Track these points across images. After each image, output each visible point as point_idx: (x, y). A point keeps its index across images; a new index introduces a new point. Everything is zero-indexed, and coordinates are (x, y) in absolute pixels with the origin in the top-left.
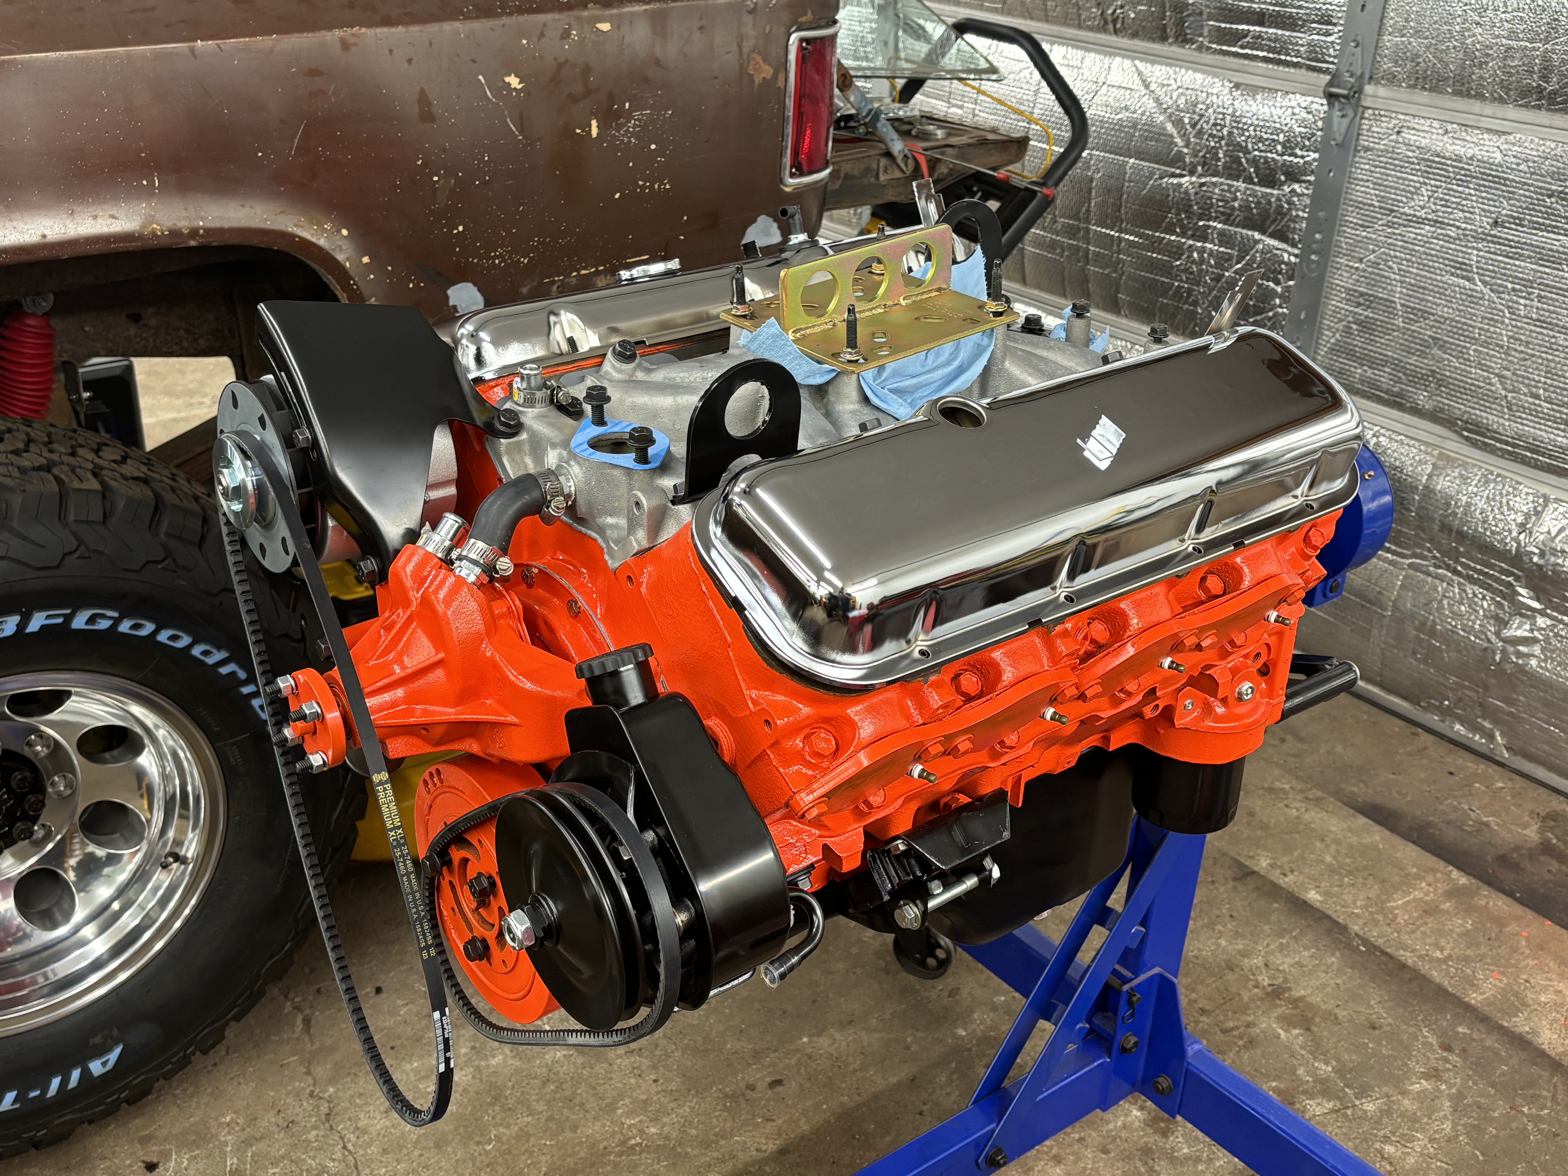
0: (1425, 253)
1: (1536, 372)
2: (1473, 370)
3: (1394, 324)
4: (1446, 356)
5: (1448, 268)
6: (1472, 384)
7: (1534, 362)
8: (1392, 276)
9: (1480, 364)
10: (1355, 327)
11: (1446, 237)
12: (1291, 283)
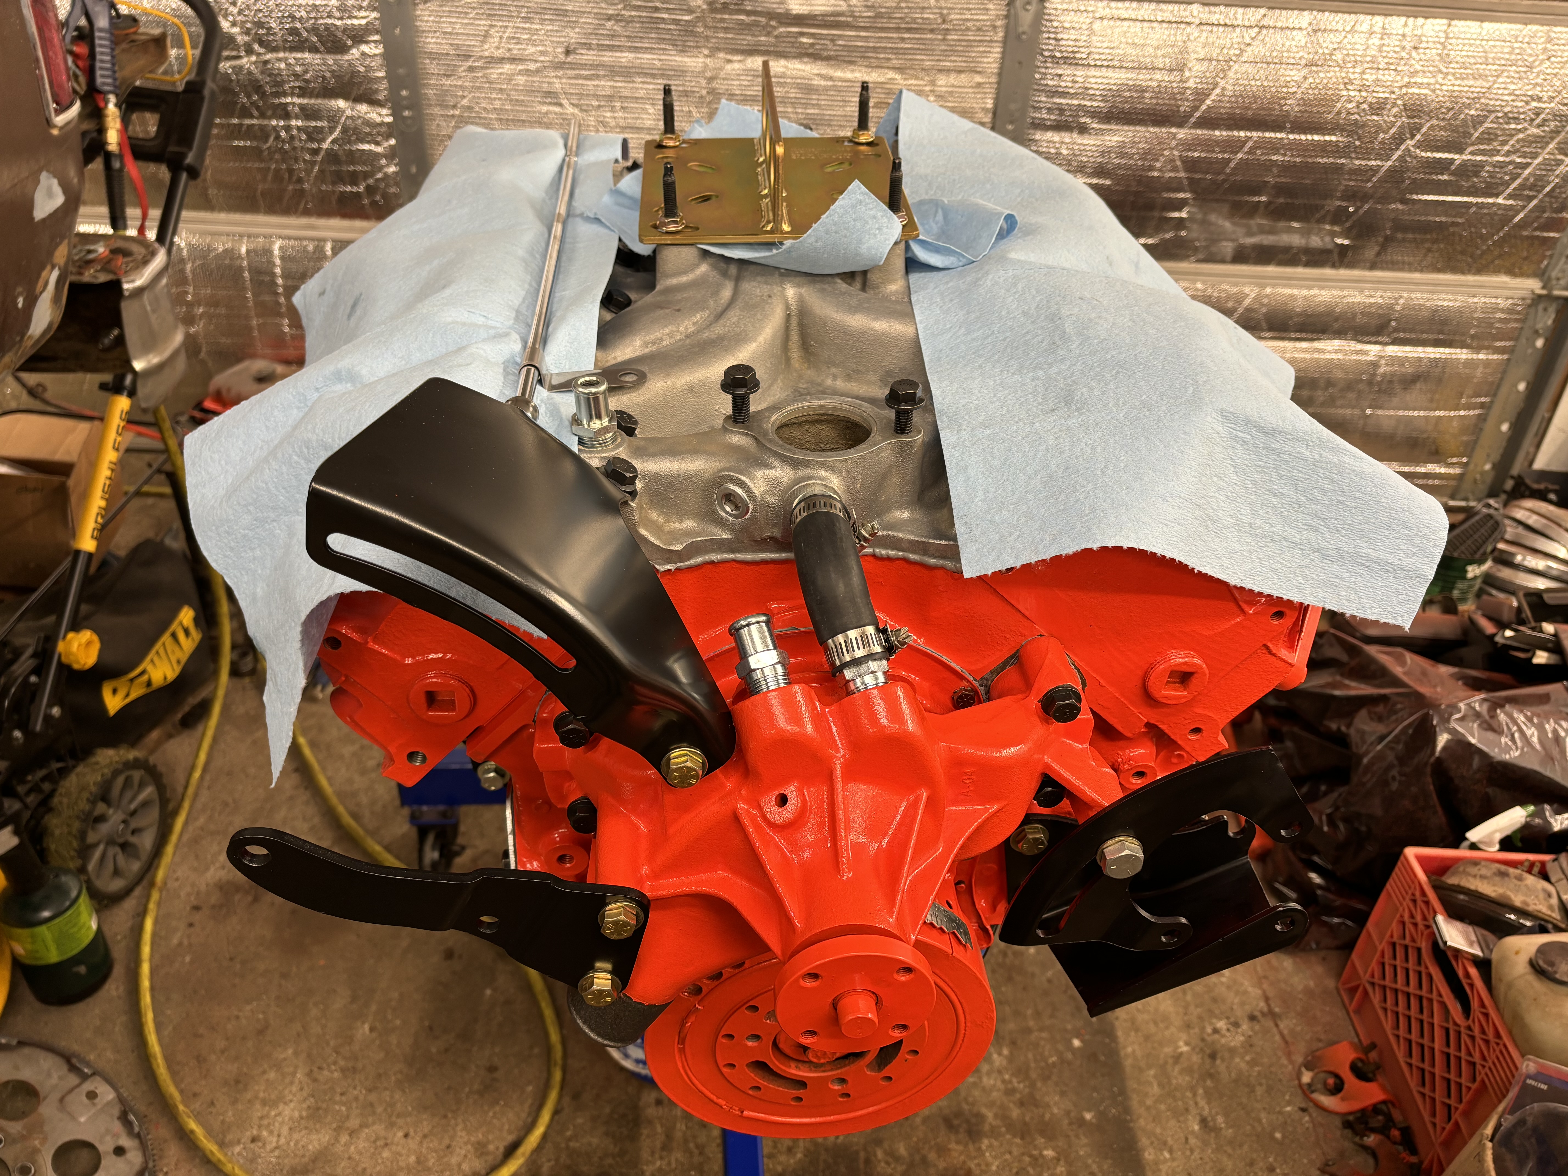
5: (538, 99)
8: (489, 116)
11: (528, 72)
12: (393, 142)
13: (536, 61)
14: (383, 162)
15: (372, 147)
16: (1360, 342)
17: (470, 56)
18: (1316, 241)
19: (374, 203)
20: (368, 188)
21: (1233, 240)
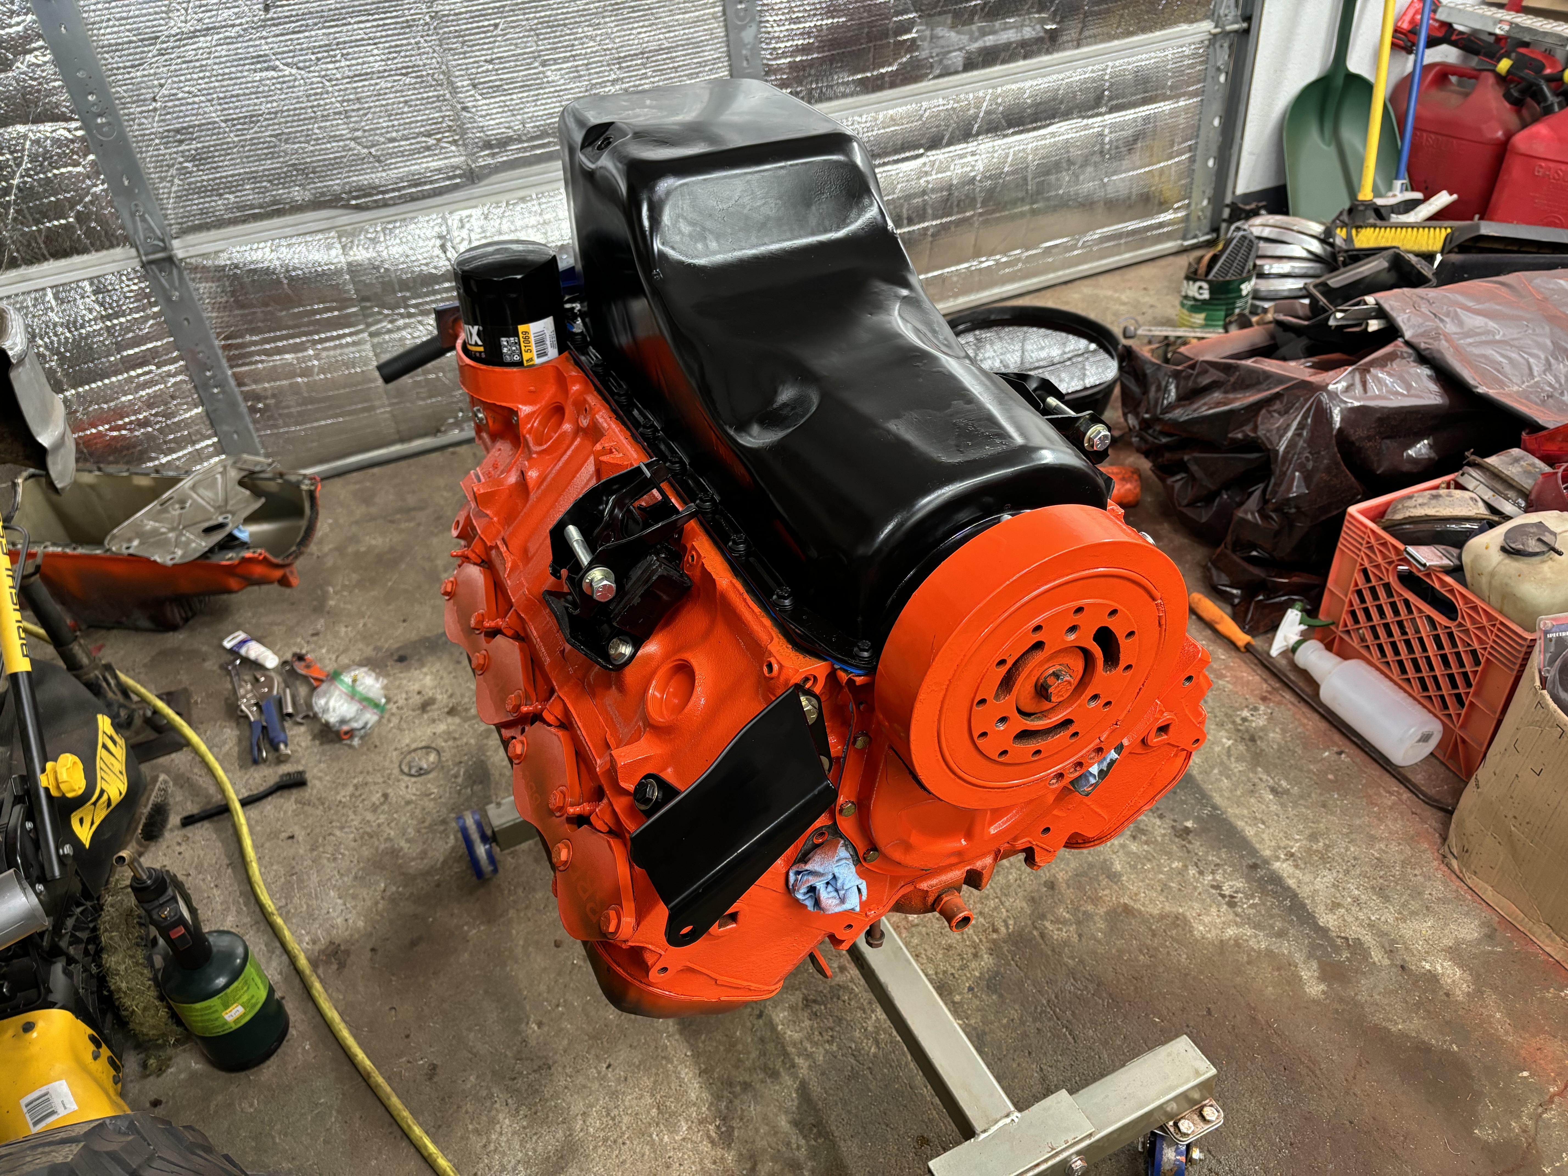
0: (215, 64)
1: (381, 120)
2: (329, 146)
3: (228, 143)
4: (296, 146)
5: (247, 67)
6: (335, 158)
7: (375, 113)
8: (196, 99)
9: (331, 137)
10: (189, 165)
11: (228, 41)
12: (91, 157)
13: (233, 26)
14: (88, 182)
15: (70, 169)
16: (1084, 118)
17: (158, 37)
18: (1028, 33)
19: (90, 232)
20: (79, 217)
21: (960, 49)
